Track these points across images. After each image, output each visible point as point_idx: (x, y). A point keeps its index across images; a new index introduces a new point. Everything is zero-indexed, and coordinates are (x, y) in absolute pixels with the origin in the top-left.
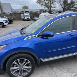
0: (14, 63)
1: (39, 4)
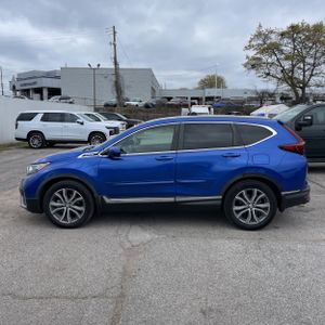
0: (57, 194)
1: (253, 72)
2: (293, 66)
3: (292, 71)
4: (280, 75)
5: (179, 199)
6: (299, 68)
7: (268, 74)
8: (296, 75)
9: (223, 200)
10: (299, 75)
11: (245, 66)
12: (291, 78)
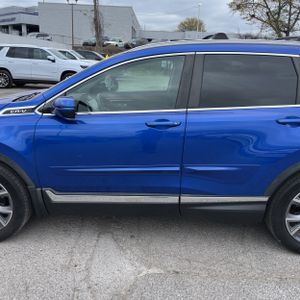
2: (280, 8)
3: (279, 13)
4: (265, 18)
5: (186, 199)
6: (286, 11)
7: (253, 16)
8: (281, 18)
9: (268, 204)
10: (284, 18)
11: (231, 6)
12: (276, 21)
